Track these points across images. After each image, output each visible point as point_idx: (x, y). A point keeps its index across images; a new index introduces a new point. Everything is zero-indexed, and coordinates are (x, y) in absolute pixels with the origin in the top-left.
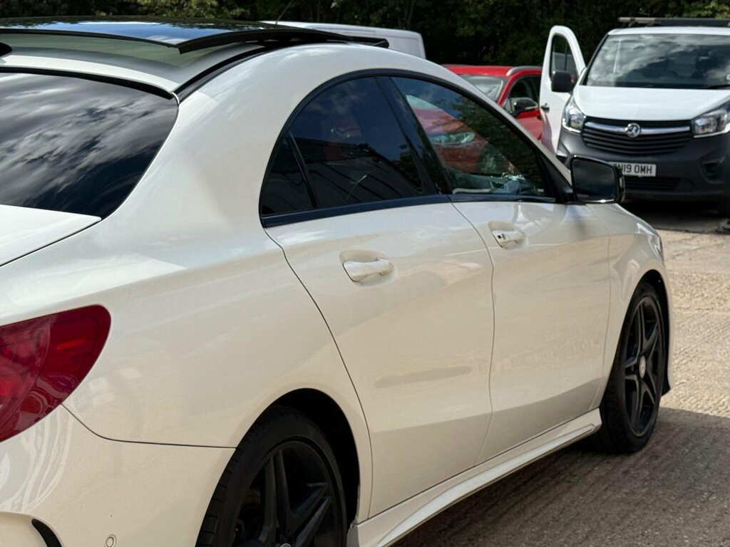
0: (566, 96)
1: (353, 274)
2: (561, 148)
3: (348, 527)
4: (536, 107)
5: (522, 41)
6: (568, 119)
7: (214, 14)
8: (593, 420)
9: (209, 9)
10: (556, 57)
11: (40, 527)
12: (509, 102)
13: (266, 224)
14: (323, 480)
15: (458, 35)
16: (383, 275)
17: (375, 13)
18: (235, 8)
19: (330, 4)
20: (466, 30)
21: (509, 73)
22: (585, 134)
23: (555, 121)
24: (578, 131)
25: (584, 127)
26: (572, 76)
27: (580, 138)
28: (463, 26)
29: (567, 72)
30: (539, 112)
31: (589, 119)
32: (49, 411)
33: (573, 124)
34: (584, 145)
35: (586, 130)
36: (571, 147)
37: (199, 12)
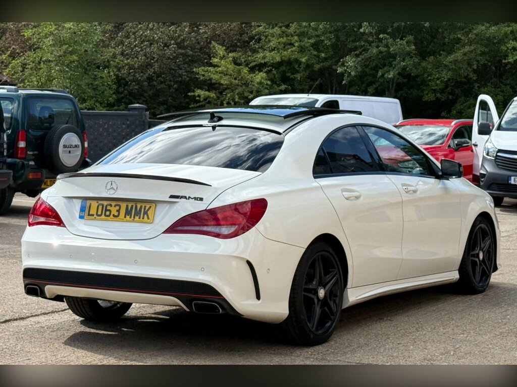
0: (486, 137)
1: (346, 196)
2: (483, 169)
3: (344, 290)
4: (469, 144)
5: (467, 103)
6: (487, 151)
7: (268, 89)
8: (455, 276)
9: (265, 86)
10: (481, 113)
11: (249, 263)
12: (452, 142)
13: (315, 178)
14: (335, 268)
15: (424, 100)
16: (357, 198)
17: (371, 87)
18: (281, 85)
19: (342, 82)
20: (429, 97)
21: (453, 124)
22: (497, 160)
23: (480, 152)
24: (493, 158)
25: (497, 156)
26: (491, 124)
27: (494, 162)
28: (427, 94)
29: (488, 122)
30: (472, 147)
31: (500, 151)
32: (248, 230)
33: (490, 154)
34: (496, 166)
35: (498, 157)
36: (489, 168)
37: (259, 88)
